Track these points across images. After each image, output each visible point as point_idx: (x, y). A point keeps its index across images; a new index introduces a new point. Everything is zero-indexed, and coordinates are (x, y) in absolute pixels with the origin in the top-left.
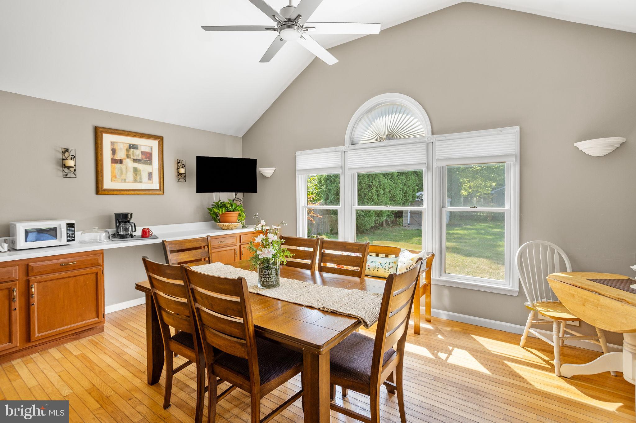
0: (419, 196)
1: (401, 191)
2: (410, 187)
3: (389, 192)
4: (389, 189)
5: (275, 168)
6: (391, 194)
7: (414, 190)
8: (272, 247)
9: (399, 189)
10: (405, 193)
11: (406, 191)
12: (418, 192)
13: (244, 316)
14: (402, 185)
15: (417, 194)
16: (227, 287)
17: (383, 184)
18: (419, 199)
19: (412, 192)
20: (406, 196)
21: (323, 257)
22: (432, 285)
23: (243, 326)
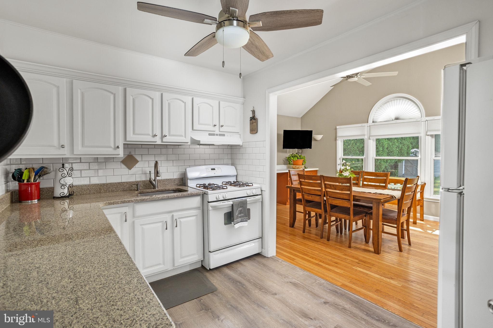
0: (413, 152)
1: (397, 148)
2: (405, 145)
3: (387, 149)
4: (387, 146)
5: (323, 135)
6: (389, 151)
7: (408, 148)
8: (348, 171)
9: (396, 146)
10: (400, 150)
11: (402, 148)
12: (412, 149)
13: (351, 191)
14: (398, 144)
15: (411, 150)
16: (344, 181)
17: (382, 143)
18: (414, 154)
19: (407, 149)
20: (401, 152)
21: (365, 180)
22: (424, 201)
23: (349, 195)
